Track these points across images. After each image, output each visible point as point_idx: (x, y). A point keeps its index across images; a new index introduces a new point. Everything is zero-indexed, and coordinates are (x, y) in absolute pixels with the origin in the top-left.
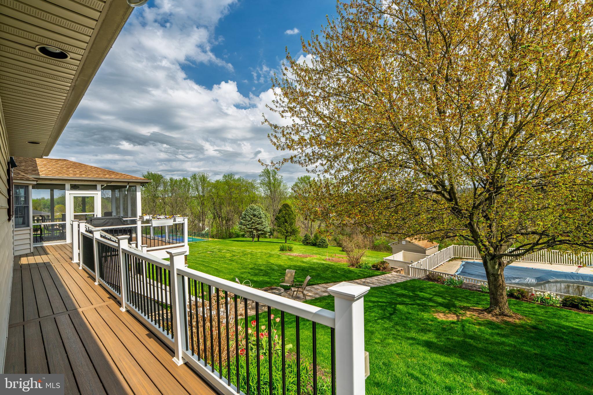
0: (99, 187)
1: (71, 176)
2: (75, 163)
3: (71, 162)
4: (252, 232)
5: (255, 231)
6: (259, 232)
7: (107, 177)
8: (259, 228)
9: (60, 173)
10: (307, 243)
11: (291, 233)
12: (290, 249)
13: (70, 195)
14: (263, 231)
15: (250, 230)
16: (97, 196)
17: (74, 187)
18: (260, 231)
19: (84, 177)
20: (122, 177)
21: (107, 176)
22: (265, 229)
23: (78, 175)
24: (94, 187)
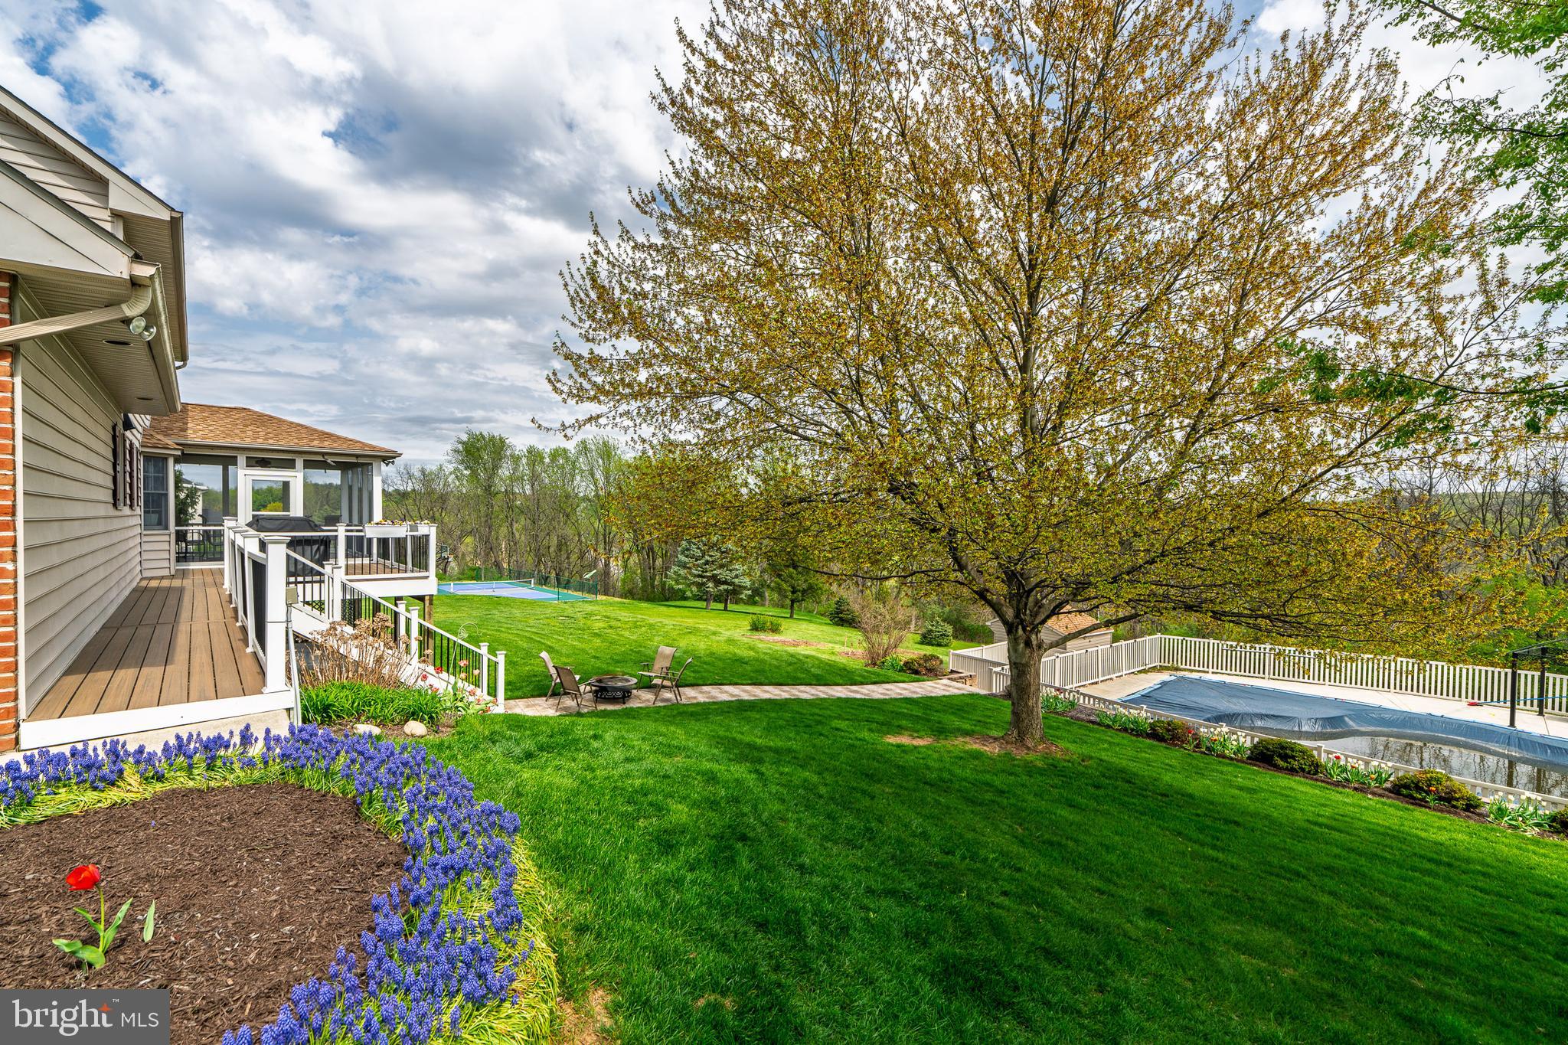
0: (299, 463)
1: (247, 442)
2: (261, 415)
3: (255, 413)
4: (703, 584)
5: (711, 585)
6: (722, 587)
7: (316, 445)
8: (722, 578)
9: (228, 435)
10: (841, 619)
11: (804, 592)
12: (775, 629)
13: (246, 479)
14: (733, 584)
15: (699, 580)
16: (296, 479)
17: (253, 462)
18: (725, 583)
19: (271, 443)
20: (345, 446)
21: (316, 443)
22: (736, 581)
23: (260, 441)
24: (289, 464)
